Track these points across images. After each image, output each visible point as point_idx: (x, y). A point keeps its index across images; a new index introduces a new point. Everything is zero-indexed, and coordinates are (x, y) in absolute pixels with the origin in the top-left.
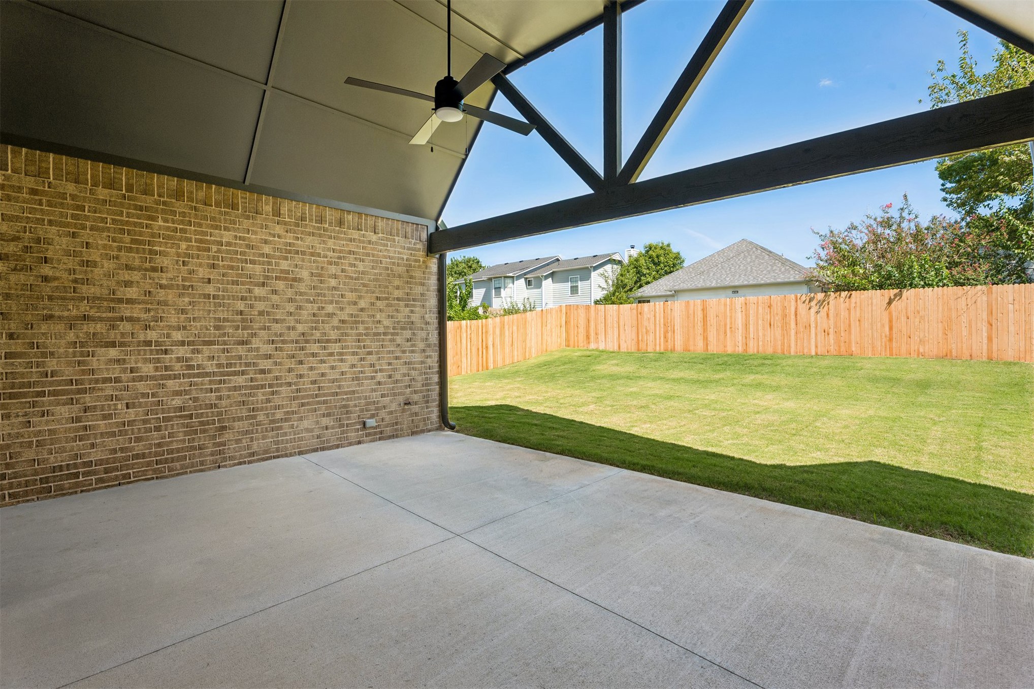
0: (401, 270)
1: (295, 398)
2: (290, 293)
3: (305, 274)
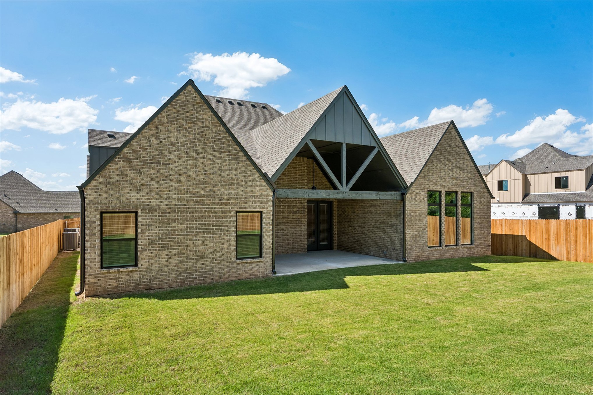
0: (394, 206)
1: (372, 242)
2: (371, 215)
3: (374, 210)
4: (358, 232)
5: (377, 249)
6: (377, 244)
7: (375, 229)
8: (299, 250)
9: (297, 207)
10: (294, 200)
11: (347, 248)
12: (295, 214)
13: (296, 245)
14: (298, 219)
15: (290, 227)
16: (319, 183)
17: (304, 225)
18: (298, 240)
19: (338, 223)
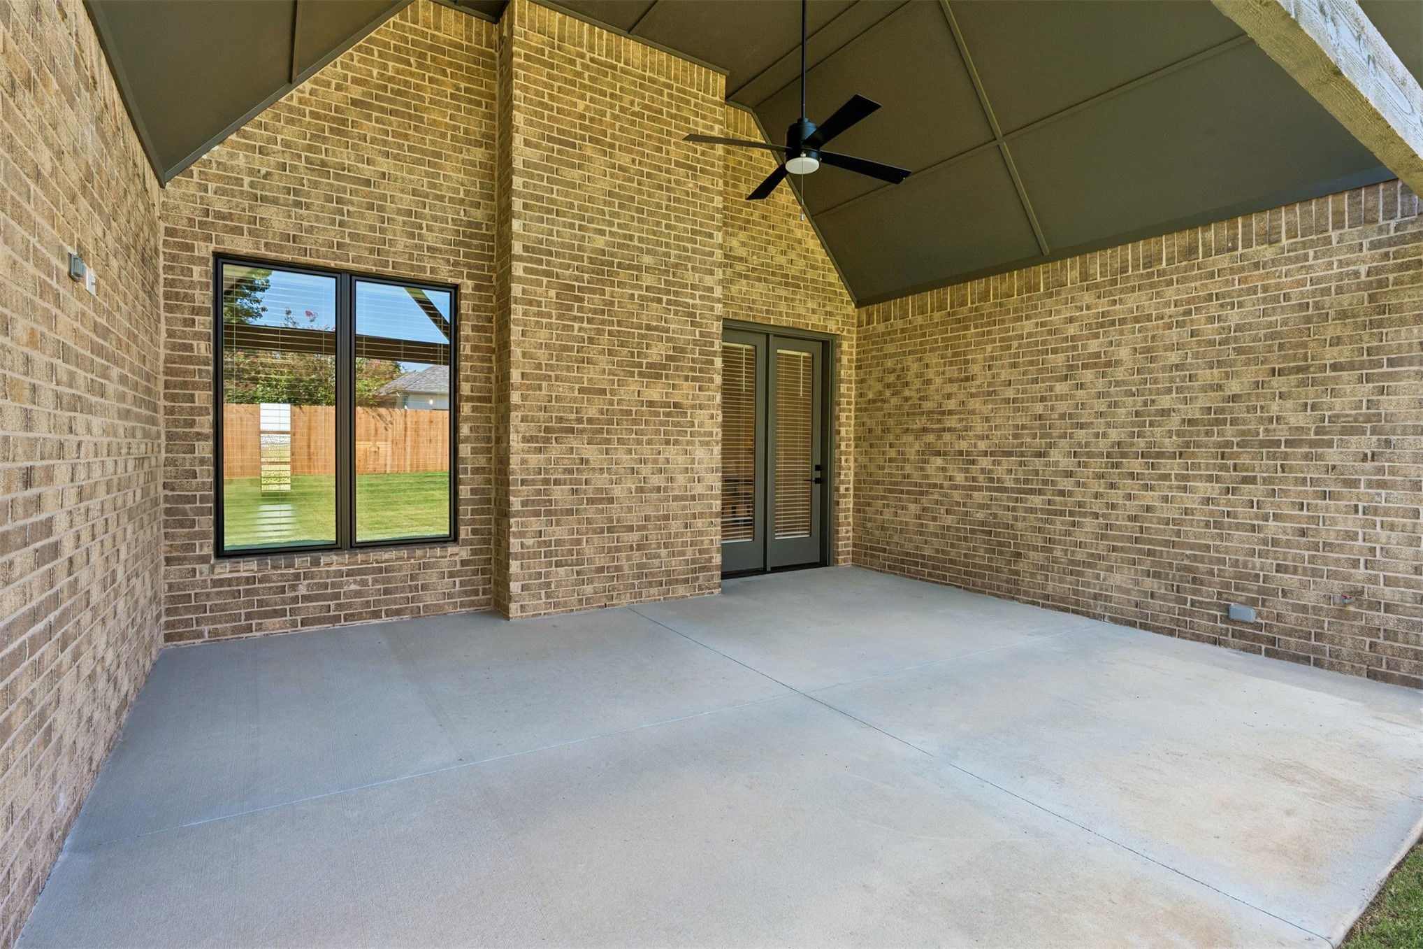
0: (1350, 299)
1: (1104, 537)
2: (1100, 385)
3: (1124, 353)
4: (991, 480)
5: (1150, 584)
6: (1150, 553)
7: (1136, 465)
8: (677, 581)
9: (669, 340)
10: (652, 300)
11: (916, 564)
12: (659, 376)
13: (663, 552)
14: (676, 405)
15: (630, 451)
16: (780, 237)
17: (707, 443)
18: (675, 526)
19: (857, 439)
